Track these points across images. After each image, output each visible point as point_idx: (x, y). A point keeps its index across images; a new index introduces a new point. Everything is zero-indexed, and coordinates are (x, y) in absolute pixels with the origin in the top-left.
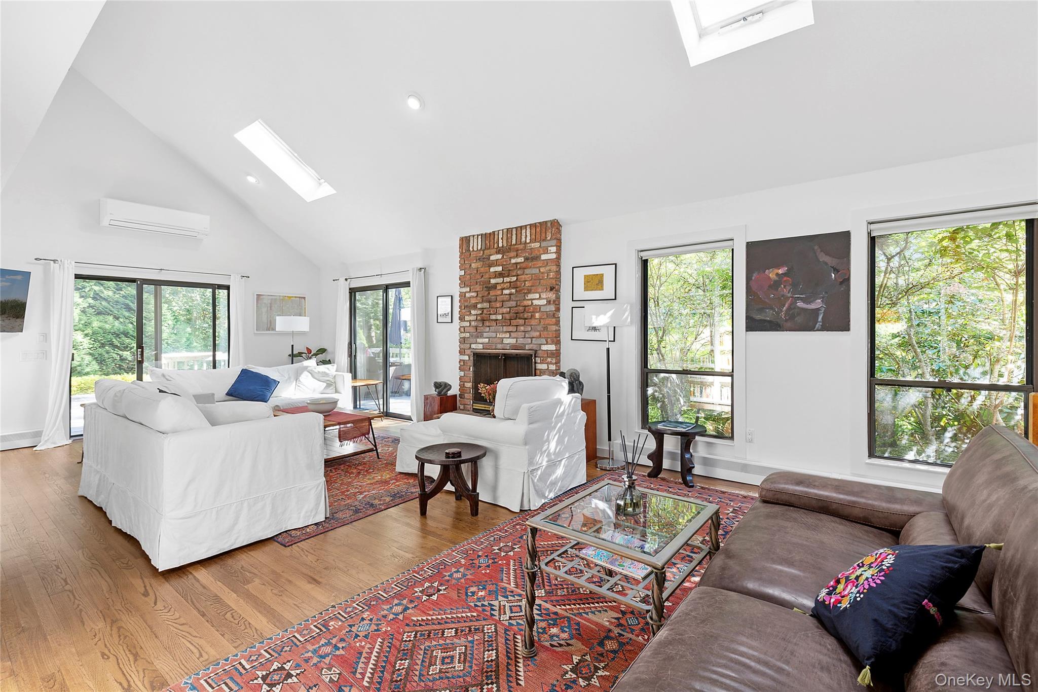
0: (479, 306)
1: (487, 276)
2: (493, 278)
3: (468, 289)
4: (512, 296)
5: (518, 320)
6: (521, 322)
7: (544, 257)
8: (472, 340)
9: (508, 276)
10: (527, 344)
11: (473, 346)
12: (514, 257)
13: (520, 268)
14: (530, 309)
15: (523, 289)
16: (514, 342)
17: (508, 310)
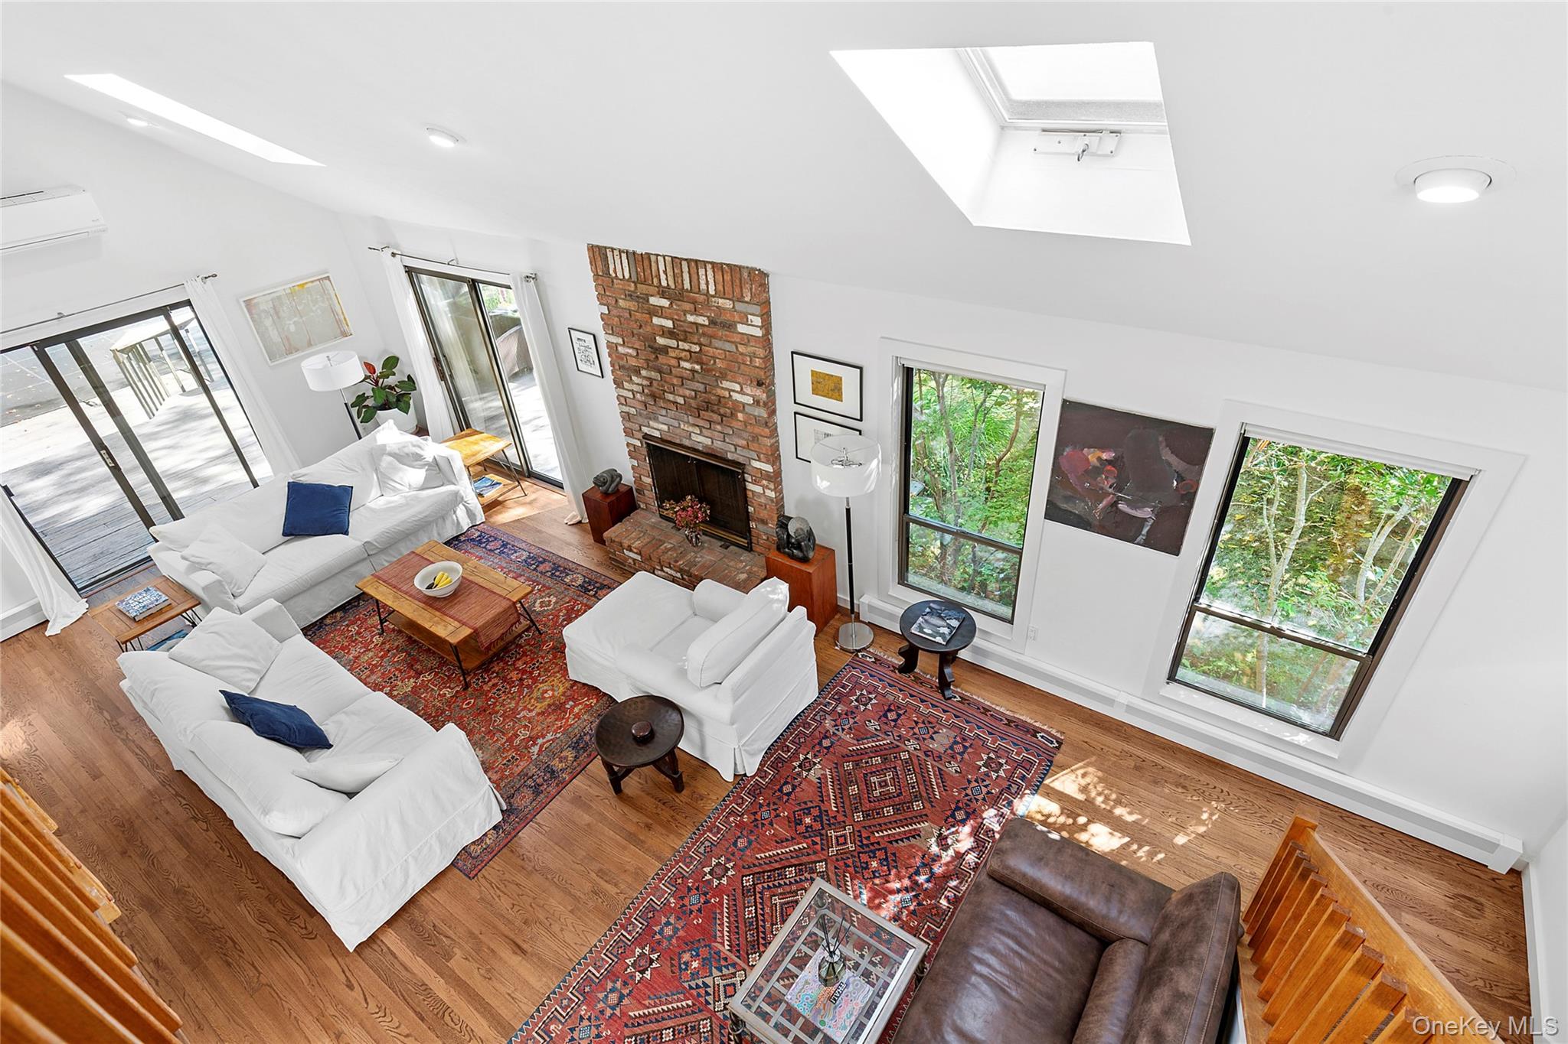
0: (644, 373)
1: (649, 329)
2: (660, 336)
3: (620, 341)
4: (696, 375)
5: (711, 414)
6: (716, 417)
7: (741, 328)
8: (641, 420)
9: (685, 340)
10: (729, 452)
11: (645, 430)
12: (691, 313)
13: (704, 334)
14: (728, 403)
15: (713, 370)
16: (708, 442)
17: (693, 393)
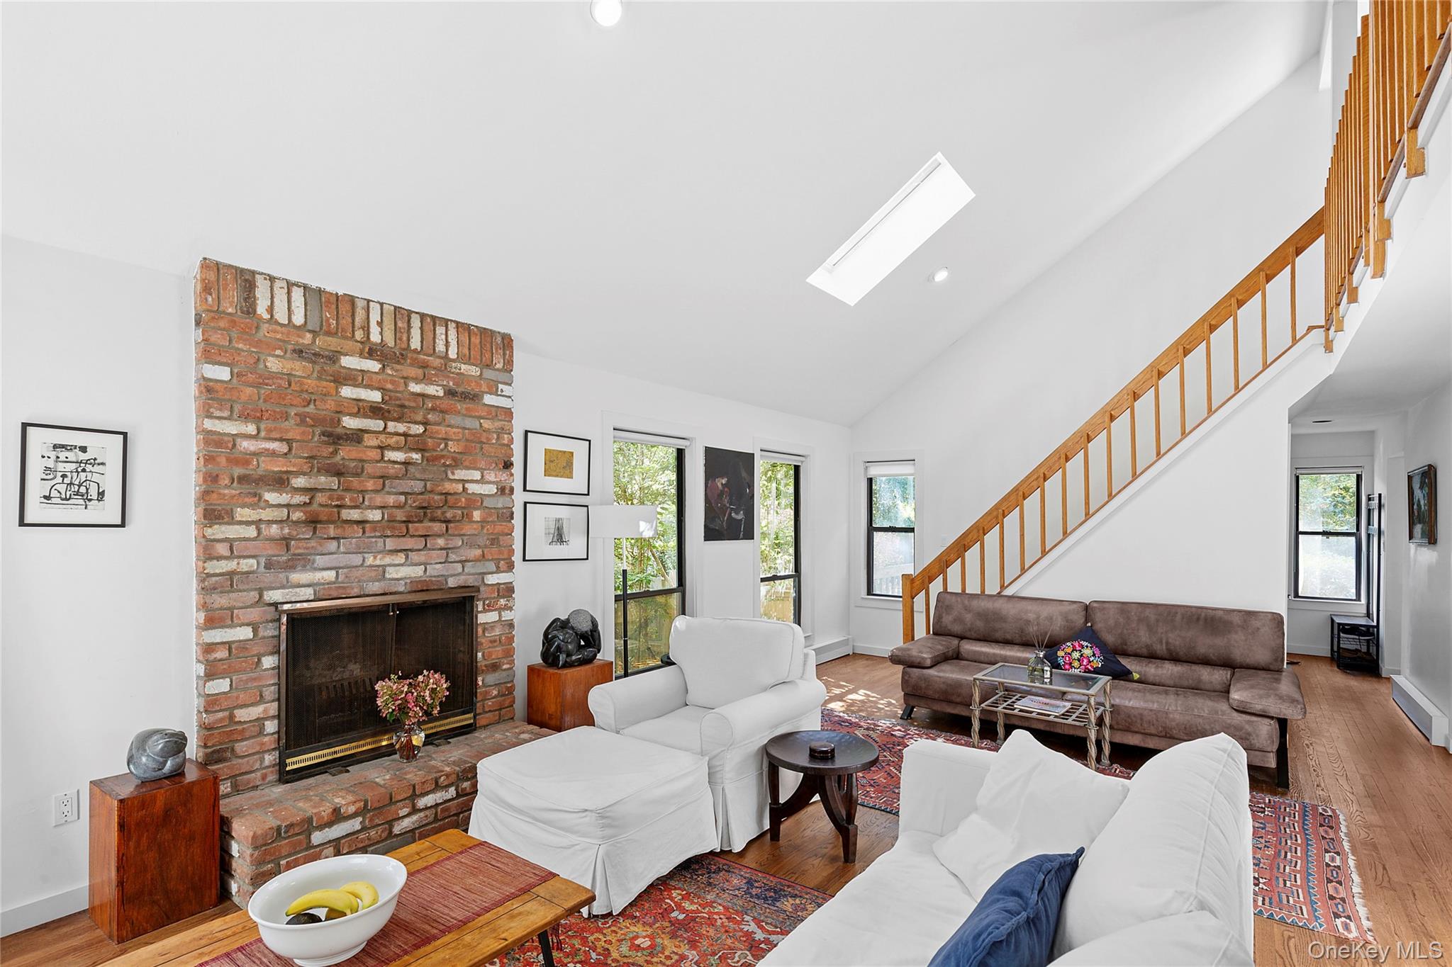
0: (299, 482)
1: (330, 404)
2: (350, 415)
3: (251, 429)
4: (411, 469)
5: (427, 524)
6: (438, 527)
7: (489, 399)
8: (269, 577)
9: (398, 420)
10: (452, 576)
11: (274, 596)
12: (417, 381)
13: (433, 409)
14: (460, 501)
15: (443, 457)
16: (417, 572)
17: (402, 498)
